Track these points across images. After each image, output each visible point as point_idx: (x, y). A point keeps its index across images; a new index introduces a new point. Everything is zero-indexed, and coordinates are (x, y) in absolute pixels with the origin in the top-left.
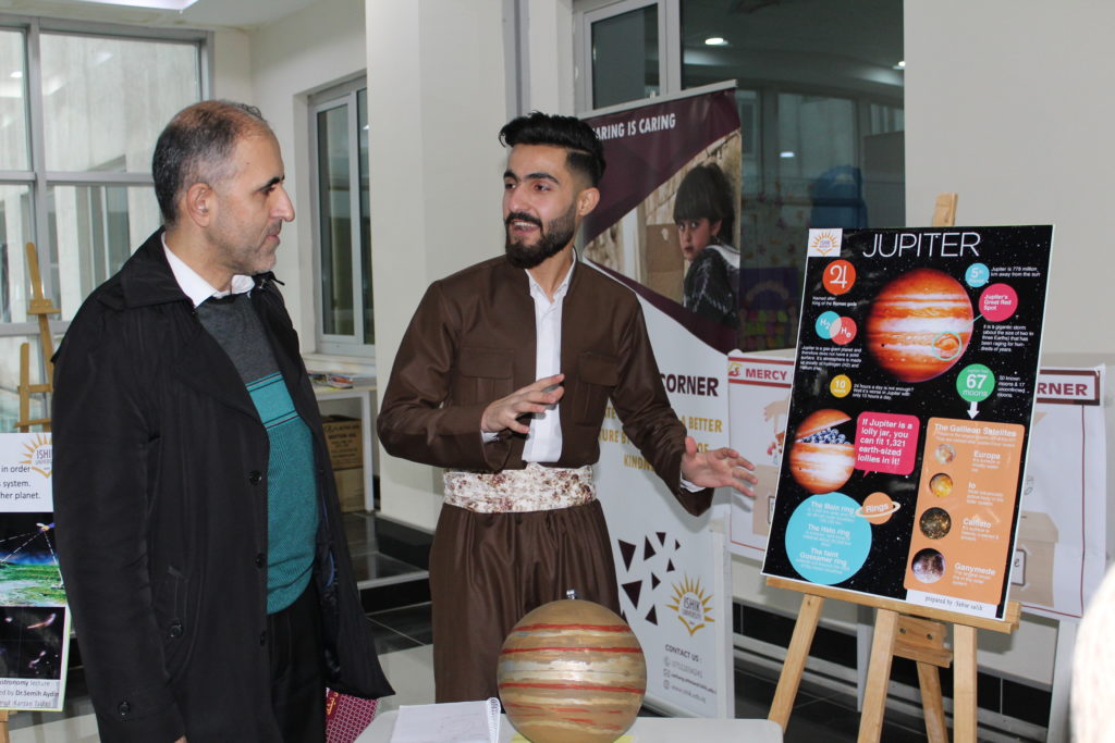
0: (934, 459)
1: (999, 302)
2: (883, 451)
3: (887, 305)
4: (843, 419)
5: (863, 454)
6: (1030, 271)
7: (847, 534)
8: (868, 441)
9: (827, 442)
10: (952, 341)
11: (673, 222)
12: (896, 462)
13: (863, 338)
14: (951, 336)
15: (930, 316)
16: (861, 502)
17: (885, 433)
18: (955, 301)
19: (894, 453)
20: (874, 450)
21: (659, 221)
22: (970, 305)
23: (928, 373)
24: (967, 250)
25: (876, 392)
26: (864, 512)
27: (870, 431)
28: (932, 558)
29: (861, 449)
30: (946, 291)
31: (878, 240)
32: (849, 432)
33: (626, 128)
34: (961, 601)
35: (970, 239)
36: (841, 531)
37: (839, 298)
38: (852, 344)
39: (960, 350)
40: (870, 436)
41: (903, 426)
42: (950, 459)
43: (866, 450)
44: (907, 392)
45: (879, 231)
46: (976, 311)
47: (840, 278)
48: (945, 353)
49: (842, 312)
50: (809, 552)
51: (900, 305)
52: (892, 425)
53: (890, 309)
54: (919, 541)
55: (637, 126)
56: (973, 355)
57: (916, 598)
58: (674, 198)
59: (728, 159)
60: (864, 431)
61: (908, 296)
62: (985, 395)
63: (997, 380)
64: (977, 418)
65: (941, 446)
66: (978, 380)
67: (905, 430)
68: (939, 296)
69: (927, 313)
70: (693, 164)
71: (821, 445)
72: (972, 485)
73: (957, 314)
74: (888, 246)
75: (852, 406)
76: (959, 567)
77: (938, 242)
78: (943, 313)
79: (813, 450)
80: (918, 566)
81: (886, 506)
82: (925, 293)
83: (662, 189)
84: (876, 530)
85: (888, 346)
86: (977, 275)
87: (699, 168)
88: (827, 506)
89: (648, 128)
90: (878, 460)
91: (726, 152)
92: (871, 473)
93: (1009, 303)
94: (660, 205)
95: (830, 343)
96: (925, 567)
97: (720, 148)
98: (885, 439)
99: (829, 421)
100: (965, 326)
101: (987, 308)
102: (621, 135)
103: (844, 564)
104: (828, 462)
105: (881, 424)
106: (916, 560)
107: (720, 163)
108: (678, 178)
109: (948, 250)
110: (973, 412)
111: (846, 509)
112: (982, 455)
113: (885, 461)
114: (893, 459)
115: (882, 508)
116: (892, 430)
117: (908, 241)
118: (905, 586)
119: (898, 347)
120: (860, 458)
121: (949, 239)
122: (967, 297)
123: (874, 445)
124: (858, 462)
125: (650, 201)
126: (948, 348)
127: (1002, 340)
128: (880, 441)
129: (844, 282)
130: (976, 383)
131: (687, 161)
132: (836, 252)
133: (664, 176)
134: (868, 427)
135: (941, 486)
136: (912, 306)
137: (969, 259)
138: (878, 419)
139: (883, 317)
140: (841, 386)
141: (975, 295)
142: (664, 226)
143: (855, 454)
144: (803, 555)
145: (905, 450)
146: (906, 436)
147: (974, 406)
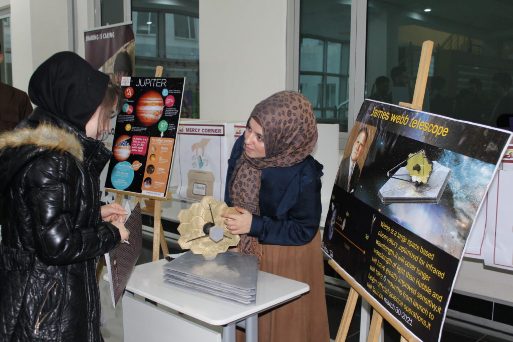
0: (152, 150)
1: (170, 101)
2: (138, 148)
3: (142, 101)
4: (128, 138)
5: (133, 149)
6: (178, 91)
7: (128, 174)
8: (135, 145)
9: (124, 145)
10: (158, 113)
11: (113, 72)
12: (141, 151)
13: (135, 112)
14: (157, 111)
15: (152, 105)
16: (132, 163)
17: (139, 142)
18: (159, 100)
19: (141, 148)
20: (136, 147)
21: (109, 72)
22: (163, 102)
23: (151, 123)
24: (163, 84)
25: (138, 129)
26: (132, 167)
27: (135, 142)
28: (149, 180)
29: (133, 147)
30: (157, 97)
31: (140, 80)
32: (130, 142)
33: (99, 36)
34: (156, 193)
35: (164, 81)
36: (126, 173)
37: (129, 99)
38: (132, 114)
39: (160, 116)
40: (135, 143)
41: (144, 140)
42: (155, 150)
43: (134, 147)
44: (145, 129)
45: (140, 78)
46: (164, 104)
47: (130, 93)
48: (156, 117)
49: (129, 104)
50: (117, 180)
51: (145, 102)
52: (141, 139)
53: (142, 103)
54: (146, 175)
55: (102, 36)
56: (164, 118)
57: (144, 192)
58: (114, 64)
59: (130, 50)
60: (134, 142)
61: (148, 99)
62: (165, 130)
63: (168, 125)
64: (163, 137)
65: (153, 146)
66: (164, 125)
67: (144, 141)
68: (155, 99)
69: (152, 104)
70: (119, 51)
71: (122, 146)
72: (160, 157)
73: (160, 105)
74: (142, 83)
75: (131, 134)
76: (156, 182)
77: (156, 81)
78: (156, 104)
79: (120, 148)
80: (145, 183)
81: (138, 165)
82: (152, 98)
83: (110, 60)
84: (136, 172)
85: (141, 115)
86: (165, 92)
87: (121, 53)
88: (123, 166)
89: (106, 37)
90: (137, 150)
91: (130, 47)
92: (135, 155)
93: (172, 101)
94: (110, 66)
95: (126, 114)
96: (147, 183)
97: (128, 46)
98: (139, 143)
99: (125, 139)
100: (161, 108)
101: (167, 103)
102: (98, 39)
103: (126, 183)
104: (124, 152)
105: (138, 139)
106: (145, 181)
107: (128, 51)
108: (115, 56)
109: (158, 84)
110: (162, 135)
111: (128, 166)
112: (164, 148)
113: (139, 151)
114: (140, 150)
115: (137, 165)
116: (141, 141)
117: (148, 81)
118: (142, 189)
119: (144, 115)
120: (132, 150)
121: (159, 81)
122: (162, 99)
123: (136, 146)
124: (132, 151)
125: (106, 64)
126: (157, 115)
127: (170, 113)
128: (138, 145)
129: (131, 94)
130: (163, 126)
131: (118, 50)
132: (129, 84)
133: (111, 55)
134: (135, 140)
135: (153, 158)
136: (148, 102)
137: (163, 87)
138: (138, 138)
139: (140, 105)
140: (128, 127)
141: (164, 98)
142: (111, 74)
143: (131, 149)
144: (116, 181)
145: (144, 147)
146: (144, 143)
147: (162, 133)
